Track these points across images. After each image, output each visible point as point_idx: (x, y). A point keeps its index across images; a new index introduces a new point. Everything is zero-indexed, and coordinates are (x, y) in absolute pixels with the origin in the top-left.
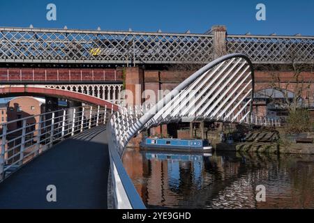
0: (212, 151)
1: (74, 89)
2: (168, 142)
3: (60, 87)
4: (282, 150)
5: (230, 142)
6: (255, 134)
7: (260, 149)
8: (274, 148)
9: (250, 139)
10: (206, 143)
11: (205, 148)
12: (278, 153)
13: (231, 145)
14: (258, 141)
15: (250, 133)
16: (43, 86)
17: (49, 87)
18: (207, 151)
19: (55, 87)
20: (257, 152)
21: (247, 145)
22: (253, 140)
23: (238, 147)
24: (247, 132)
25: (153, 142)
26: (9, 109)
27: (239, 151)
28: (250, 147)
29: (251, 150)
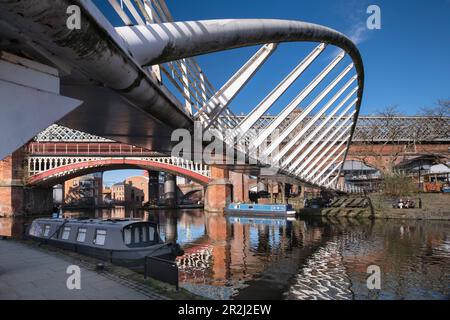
0: (296, 216)
1: (166, 161)
2: (251, 207)
3: (154, 159)
4: (378, 215)
5: (315, 207)
6: (342, 200)
7: (351, 214)
8: (367, 213)
9: (336, 204)
10: (289, 208)
11: (289, 212)
12: (372, 218)
13: (316, 210)
14: (346, 207)
15: (335, 199)
16: (139, 159)
17: (144, 159)
18: (291, 216)
19: (149, 159)
20: (346, 217)
21: (334, 211)
22: (339, 206)
23: (324, 212)
24: (332, 198)
25: (236, 207)
26: (126, 186)
27: (325, 216)
28: (339, 212)
29: (339, 215)
